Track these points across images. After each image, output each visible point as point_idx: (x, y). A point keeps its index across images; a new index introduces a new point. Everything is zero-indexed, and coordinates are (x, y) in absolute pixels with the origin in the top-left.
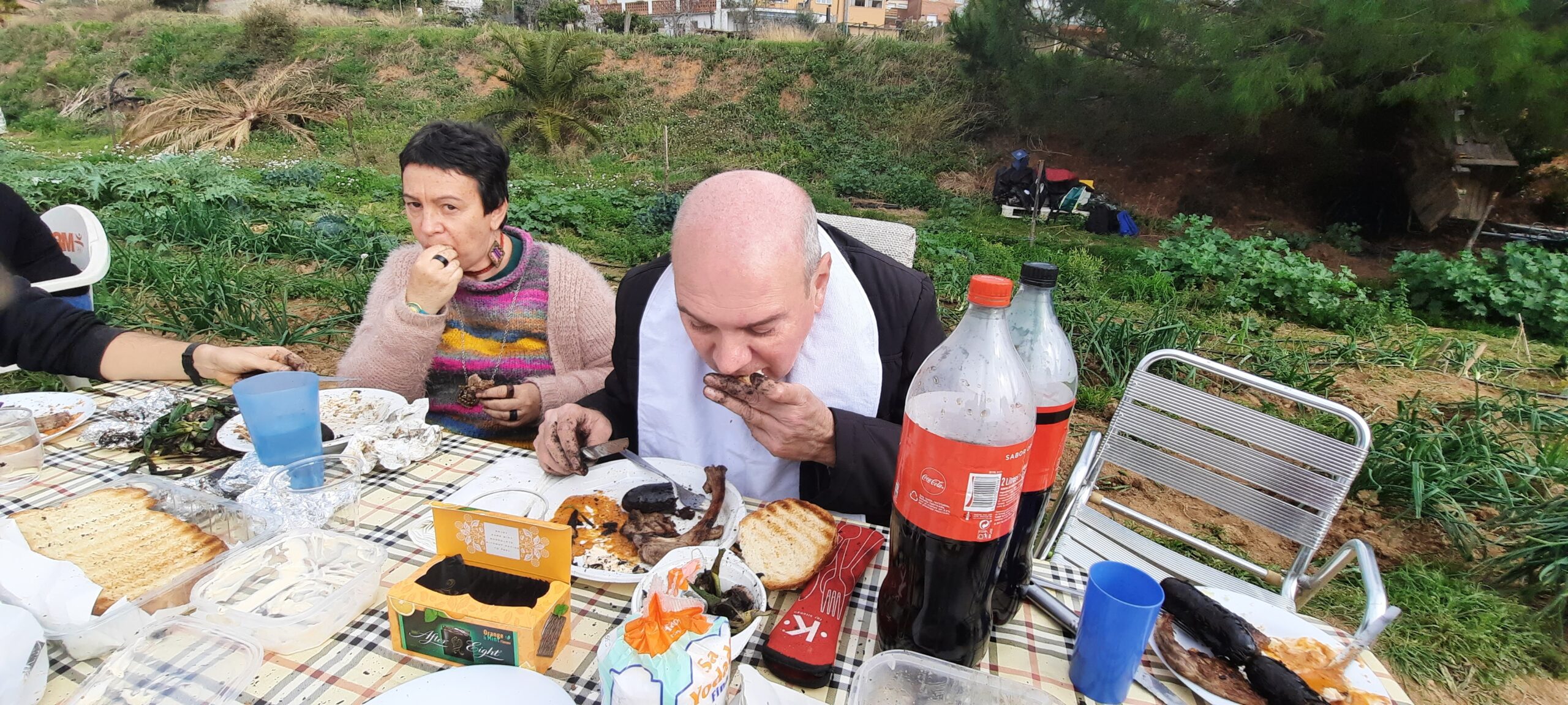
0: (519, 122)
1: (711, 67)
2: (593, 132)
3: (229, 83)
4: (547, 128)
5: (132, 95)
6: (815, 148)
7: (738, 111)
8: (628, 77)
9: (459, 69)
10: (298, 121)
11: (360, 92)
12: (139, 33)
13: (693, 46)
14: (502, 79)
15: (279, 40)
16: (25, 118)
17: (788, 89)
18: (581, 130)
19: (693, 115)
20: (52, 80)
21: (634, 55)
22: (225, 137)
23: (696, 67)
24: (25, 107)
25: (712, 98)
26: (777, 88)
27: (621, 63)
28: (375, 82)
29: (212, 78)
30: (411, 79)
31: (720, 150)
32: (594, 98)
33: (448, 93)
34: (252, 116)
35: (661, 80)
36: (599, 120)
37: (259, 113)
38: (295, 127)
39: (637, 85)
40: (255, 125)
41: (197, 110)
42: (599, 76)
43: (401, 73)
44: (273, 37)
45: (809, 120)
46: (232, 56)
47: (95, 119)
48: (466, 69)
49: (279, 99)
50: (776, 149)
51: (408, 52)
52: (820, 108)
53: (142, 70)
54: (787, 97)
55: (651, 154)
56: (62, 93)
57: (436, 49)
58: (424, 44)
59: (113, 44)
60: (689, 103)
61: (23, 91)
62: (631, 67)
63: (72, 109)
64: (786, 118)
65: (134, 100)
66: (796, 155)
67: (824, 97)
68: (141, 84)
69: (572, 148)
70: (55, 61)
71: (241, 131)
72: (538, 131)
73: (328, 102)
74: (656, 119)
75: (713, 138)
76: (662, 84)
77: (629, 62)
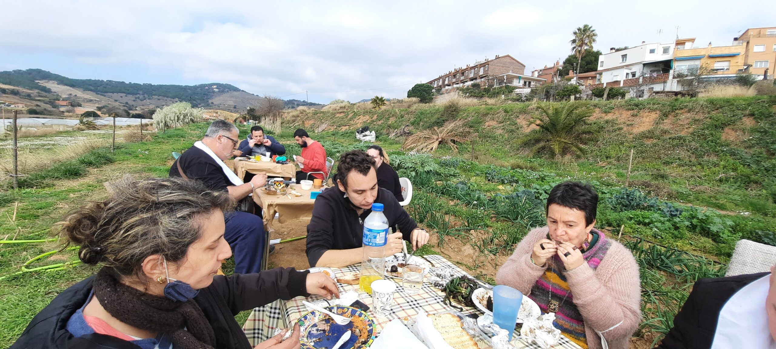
0: (542, 144)
1: (666, 115)
2: (581, 150)
3: (436, 128)
4: (556, 148)
5: (408, 132)
6: (754, 166)
7: (684, 140)
8: (607, 122)
9: (518, 121)
10: (454, 142)
11: (477, 131)
12: (414, 112)
13: (654, 104)
14: (537, 125)
15: (454, 113)
16: (380, 138)
17: (731, 127)
18: (574, 149)
19: (649, 142)
20: (389, 127)
21: (613, 111)
22: (430, 147)
23: (654, 116)
24: (381, 134)
25: (665, 132)
26: (721, 126)
27: (603, 115)
28: (483, 127)
29: (430, 127)
30: (497, 126)
31: (667, 163)
32: (584, 133)
33: (512, 131)
34: (440, 140)
35: (629, 123)
36: (585, 144)
37: (442, 138)
38: (452, 144)
39: (612, 126)
40: (440, 143)
41: (425, 137)
42: (589, 122)
43: (494, 123)
44: (452, 112)
45: (750, 147)
46: (438, 119)
47: (397, 139)
48: (521, 121)
49: (449, 134)
50: (715, 165)
51: (498, 115)
52: (761, 139)
53: (413, 124)
54: (730, 132)
55: (615, 163)
56: (391, 130)
57: (510, 114)
58: (506, 111)
59: (407, 116)
60: (646, 136)
61: (381, 130)
62: (609, 117)
63: (392, 136)
64: (728, 145)
65: (408, 133)
66: (735, 170)
67: (766, 132)
68: (411, 128)
69: (568, 157)
70: (392, 120)
71: (435, 145)
72: (550, 148)
73: (464, 135)
74: (622, 143)
75: (662, 156)
76: (628, 125)
77: (609, 114)
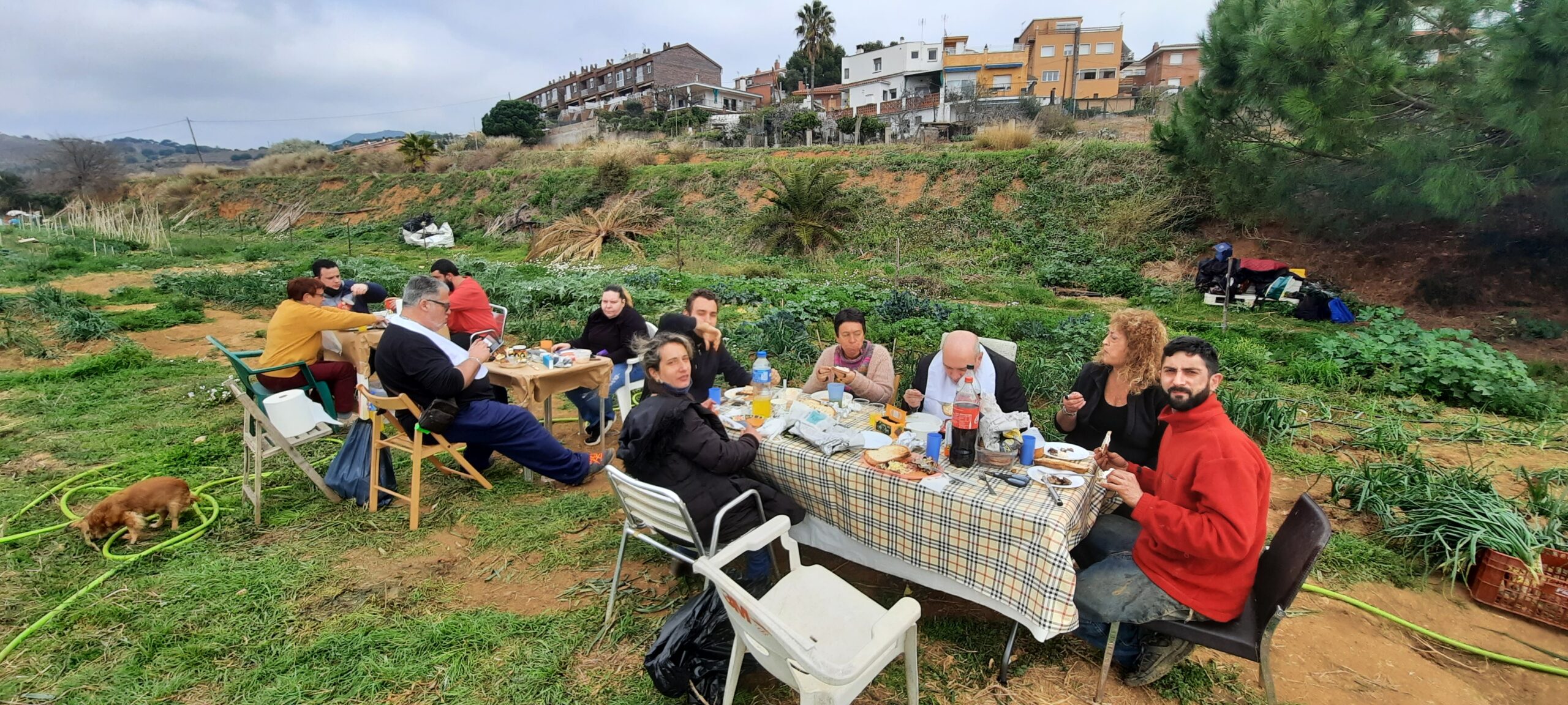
0: (780, 231)
1: (934, 178)
2: (836, 236)
3: (589, 210)
4: (804, 236)
5: (529, 220)
6: (1025, 243)
7: (956, 215)
8: (865, 191)
9: (737, 192)
10: (631, 235)
11: (671, 213)
12: (533, 178)
13: (919, 162)
14: (772, 200)
15: (620, 178)
16: (465, 237)
17: (1001, 193)
18: (827, 235)
19: (919, 219)
20: (480, 211)
21: (870, 173)
22: (587, 250)
23: (922, 179)
24: (464, 228)
25: (934, 204)
26: (991, 194)
27: (860, 179)
28: (680, 205)
29: (577, 209)
30: (704, 202)
31: (940, 248)
32: (838, 209)
33: (730, 211)
34: (603, 234)
35: (892, 191)
36: (841, 226)
37: (608, 232)
38: (630, 241)
39: (872, 197)
40: (605, 240)
41: (572, 231)
42: (843, 191)
43: (698, 198)
44: (616, 176)
45: (1021, 219)
46: (590, 191)
47: (507, 238)
48: (743, 192)
49: (620, 221)
50: (989, 245)
51: (704, 181)
52: (1031, 208)
53: (536, 203)
54: (1001, 200)
55: (881, 252)
56: (486, 219)
57: (722, 179)
58: (716, 175)
59: (516, 185)
60: (914, 210)
61: (462, 218)
62: (868, 183)
63: (493, 229)
64: (1000, 218)
65: (530, 224)
66: (1007, 249)
67: (1035, 198)
68: (534, 213)
69: (821, 250)
70: (481, 198)
71: (597, 245)
72: (795, 237)
73: (650, 222)
74: (887, 223)
75: (934, 237)
76: (893, 195)
77: (866, 178)
